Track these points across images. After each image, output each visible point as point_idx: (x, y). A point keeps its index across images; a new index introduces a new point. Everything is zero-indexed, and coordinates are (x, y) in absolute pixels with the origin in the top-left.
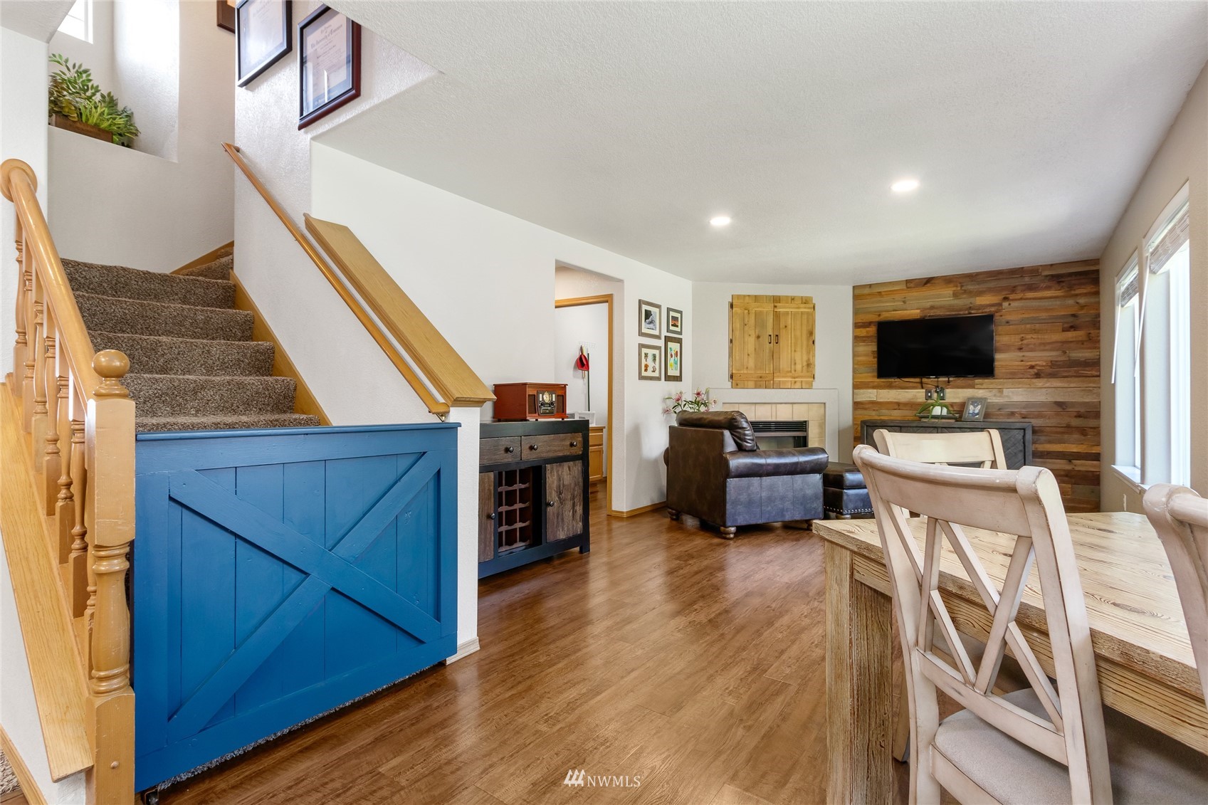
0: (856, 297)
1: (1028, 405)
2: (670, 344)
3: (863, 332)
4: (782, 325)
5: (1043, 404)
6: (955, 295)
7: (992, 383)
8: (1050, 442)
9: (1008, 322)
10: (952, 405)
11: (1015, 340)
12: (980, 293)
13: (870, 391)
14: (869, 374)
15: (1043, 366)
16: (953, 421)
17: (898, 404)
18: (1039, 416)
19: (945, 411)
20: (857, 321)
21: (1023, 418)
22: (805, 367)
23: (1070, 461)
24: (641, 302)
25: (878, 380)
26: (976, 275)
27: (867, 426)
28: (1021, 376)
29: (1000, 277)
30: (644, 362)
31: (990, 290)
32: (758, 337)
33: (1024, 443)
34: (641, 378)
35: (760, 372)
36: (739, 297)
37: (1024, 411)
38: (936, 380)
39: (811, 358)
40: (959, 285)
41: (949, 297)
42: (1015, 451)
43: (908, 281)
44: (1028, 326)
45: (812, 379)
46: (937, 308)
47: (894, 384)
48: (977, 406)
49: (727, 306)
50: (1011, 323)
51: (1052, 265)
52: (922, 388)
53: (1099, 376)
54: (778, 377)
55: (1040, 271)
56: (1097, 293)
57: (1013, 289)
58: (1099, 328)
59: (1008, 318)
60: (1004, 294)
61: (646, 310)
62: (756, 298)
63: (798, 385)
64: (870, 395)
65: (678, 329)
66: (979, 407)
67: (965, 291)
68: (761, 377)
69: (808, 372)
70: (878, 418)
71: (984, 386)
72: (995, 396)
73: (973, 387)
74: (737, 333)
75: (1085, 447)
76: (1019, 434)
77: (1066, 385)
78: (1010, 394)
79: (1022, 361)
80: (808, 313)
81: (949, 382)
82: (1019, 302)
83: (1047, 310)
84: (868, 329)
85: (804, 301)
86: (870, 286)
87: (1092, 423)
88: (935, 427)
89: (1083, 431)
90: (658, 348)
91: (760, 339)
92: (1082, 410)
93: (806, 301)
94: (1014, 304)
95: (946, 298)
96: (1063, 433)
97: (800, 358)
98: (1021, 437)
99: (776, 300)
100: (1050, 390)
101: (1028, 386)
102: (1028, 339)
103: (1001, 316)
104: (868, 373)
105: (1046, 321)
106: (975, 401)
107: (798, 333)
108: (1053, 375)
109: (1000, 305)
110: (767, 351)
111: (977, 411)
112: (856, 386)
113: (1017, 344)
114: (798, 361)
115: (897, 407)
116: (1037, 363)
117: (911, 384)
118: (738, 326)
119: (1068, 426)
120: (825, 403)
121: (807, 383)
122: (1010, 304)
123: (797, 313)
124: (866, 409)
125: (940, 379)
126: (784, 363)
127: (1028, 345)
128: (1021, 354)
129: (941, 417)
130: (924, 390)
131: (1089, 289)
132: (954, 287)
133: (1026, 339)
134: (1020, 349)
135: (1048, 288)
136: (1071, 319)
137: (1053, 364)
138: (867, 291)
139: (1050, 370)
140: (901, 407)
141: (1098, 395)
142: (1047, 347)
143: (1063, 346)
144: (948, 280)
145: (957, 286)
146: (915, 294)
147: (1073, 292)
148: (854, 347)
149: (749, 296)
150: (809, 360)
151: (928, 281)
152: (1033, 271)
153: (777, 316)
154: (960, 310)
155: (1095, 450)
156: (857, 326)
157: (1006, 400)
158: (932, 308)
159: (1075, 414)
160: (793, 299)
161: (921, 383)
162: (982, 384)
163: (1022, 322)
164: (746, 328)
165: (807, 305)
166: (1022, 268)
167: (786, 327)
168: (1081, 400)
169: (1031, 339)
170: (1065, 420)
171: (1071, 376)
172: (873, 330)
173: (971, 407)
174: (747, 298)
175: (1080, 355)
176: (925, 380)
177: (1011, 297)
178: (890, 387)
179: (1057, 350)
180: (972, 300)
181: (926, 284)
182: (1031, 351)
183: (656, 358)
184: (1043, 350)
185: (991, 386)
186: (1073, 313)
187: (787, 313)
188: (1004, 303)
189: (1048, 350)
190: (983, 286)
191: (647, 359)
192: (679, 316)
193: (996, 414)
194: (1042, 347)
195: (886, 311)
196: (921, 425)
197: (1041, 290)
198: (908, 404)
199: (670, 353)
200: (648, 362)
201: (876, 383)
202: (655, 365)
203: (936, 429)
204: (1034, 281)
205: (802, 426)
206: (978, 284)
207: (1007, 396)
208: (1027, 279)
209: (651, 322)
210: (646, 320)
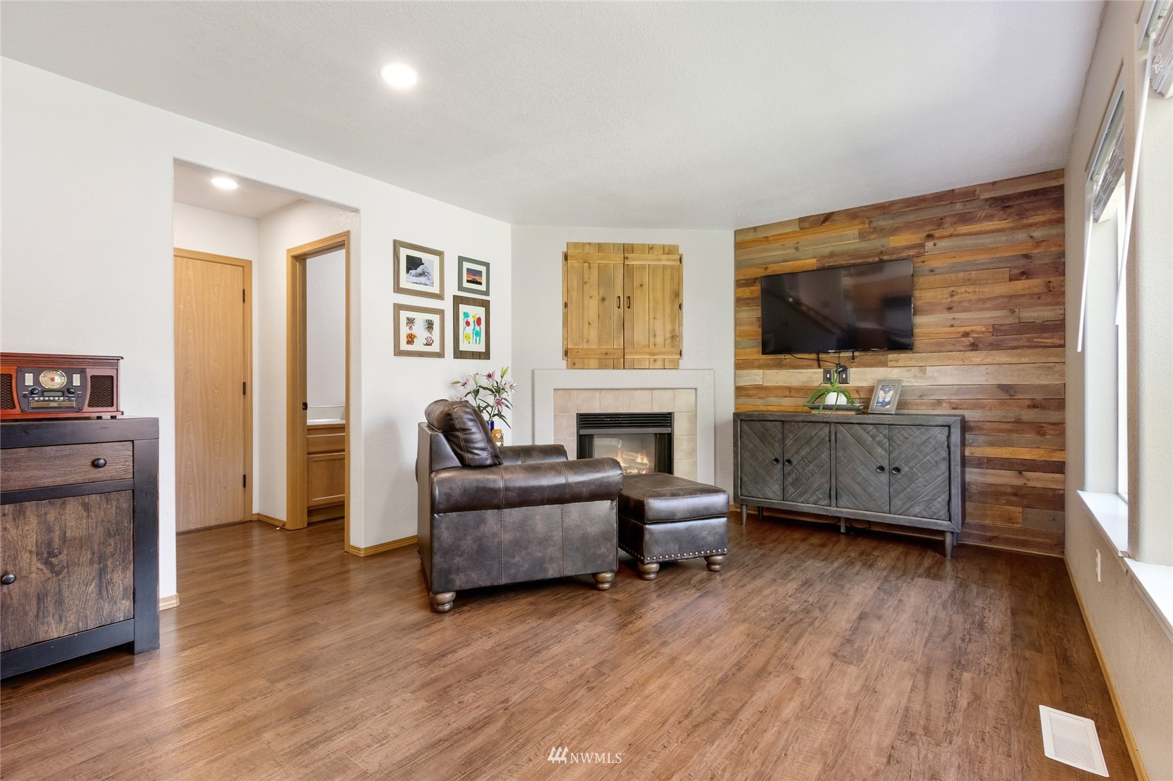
0: (739, 246)
1: (961, 389)
2: (463, 308)
3: (747, 292)
4: (636, 283)
5: (981, 388)
6: (862, 236)
7: (911, 359)
8: (992, 444)
9: (932, 271)
10: (858, 390)
11: (941, 295)
12: (894, 231)
13: (756, 371)
14: (754, 349)
15: (981, 333)
16: (853, 413)
17: (790, 389)
18: (976, 405)
19: (843, 400)
20: (739, 278)
21: (954, 409)
22: (669, 341)
23: (1020, 473)
24: (397, 245)
25: (765, 357)
26: (888, 206)
27: (741, 420)
28: (952, 348)
29: (923, 205)
30: (404, 331)
31: (908, 226)
32: (603, 299)
33: (949, 447)
34: (399, 352)
35: (605, 347)
36: (576, 245)
37: (954, 399)
38: (837, 355)
39: (677, 328)
40: (867, 221)
41: (854, 239)
42: (936, 459)
43: (802, 220)
44: (961, 275)
45: (679, 357)
46: (839, 256)
47: (785, 362)
48: (889, 391)
49: (560, 258)
50: (937, 271)
51: (994, 183)
52: (819, 367)
53: (1063, 346)
54: (631, 353)
55: (977, 193)
56: (1061, 221)
57: (940, 223)
58: (1062, 274)
59: (933, 264)
60: (927, 230)
61: (408, 257)
62: (600, 247)
63: (659, 364)
64: (756, 377)
65: (483, 288)
66: (892, 392)
67: (875, 228)
68: (606, 354)
69: (673, 346)
70: (765, 409)
71: (901, 363)
72: (915, 376)
73: (884, 364)
74: (574, 294)
75: (1042, 452)
76: (941, 435)
77: (1015, 360)
78: (936, 374)
79: (952, 326)
80: (672, 267)
81: (853, 358)
82: (946, 240)
83: (987, 250)
84: (752, 288)
85: (667, 250)
86: (755, 229)
87: (1053, 416)
88: (827, 422)
89: (1039, 429)
90: (441, 312)
91: (606, 302)
92: (1039, 397)
93: (670, 250)
94: (942, 244)
95: (849, 240)
96: (1009, 431)
97: (662, 330)
98: (944, 438)
99: (627, 249)
100: (991, 368)
101: (961, 362)
102: (961, 293)
103: (923, 262)
104: (753, 347)
105: (986, 267)
106: (886, 384)
107: (659, 295)
108: (995, 346)
109: (922, 246)
110: (615, 318)
111: (887, 400)
112: (740, 365)
113: (945, 301)
114: (659, 332)
115: (787, 393)
116: (974, 328)
117: (805, 362)
118: (575, 284)
119: (1018, 421)
120: (696, 389)
121: (671, 361)
122: (935, 245)
123: (656, 267)
124: (749, 396)
125: (843, 354)
126: (639, 334)
127: (960, 302)
128: (950, 316)
129: (839, 408)
130: (821, 370)
131: (1049, 215)
132: (860, 224)
133: (957, 294)
134: (950, 308)
135: (990, 217)
136: (1023, 262)
137: (996, 329)
138: (750, 236)
139: (991, 339)
140: (793, 394)
141: (1063, 374)
142: (988, 305)
143: (1010, 303)
144: (853, 215)
145: (864, 223)
146: (811, 237)
147: (1025, 221)
148: (736, 312)
149: (589, 244)
150: (674, 330)
151: (827, 218)
152: (968, 194)
153: (628, 271)
154: (869, 257)
155: (1056, 457)
156: (739, 284)
157: (930, 382)
158: (832, 255)
159: (1028, 403)
160: (651, 248)
161: (818, 360)
162: (897, 361)
163: (953, 269)
164: (586, 287)
165: (671, 257)
166: (953, 191)
167: (642, 285)
168: (1036, 382)
169: (965, 293)
170: (1012, 414)
171: (1023, 347)
172: (756, 289)
173: (881, 393)
174: (588, 246)
175: (1035, 314)
176: (822, 356)
177: (937, 233)
178: (780, 366)
179: (1003, 308)
180: (884, 241)
181: (824, 222)
182: (965, 311)
183: (434, 326)
184: (982, 310)
185: (910, 363)
186: (1025, 252)
187: (643, 267)
188: (926, 244)
189: (988, 309)
190: (899, 221)
191: (413, 327)
192: (483, 269)
193: (917, 404)
194: (981, 306)
195: (774, 263)
196: (808, 420)
197: (981, 220)
198: (802, 389)
199: (466, 320)
200: (416, 330)
201: (762, 362)
202: (430, 336)
203: (828, 425)
204: (968, 208)
205: (665, 419)
206: (892, 218)
207: (932, 377)
208: (958, 207)
209: (421, 275)
210: (410, 271)
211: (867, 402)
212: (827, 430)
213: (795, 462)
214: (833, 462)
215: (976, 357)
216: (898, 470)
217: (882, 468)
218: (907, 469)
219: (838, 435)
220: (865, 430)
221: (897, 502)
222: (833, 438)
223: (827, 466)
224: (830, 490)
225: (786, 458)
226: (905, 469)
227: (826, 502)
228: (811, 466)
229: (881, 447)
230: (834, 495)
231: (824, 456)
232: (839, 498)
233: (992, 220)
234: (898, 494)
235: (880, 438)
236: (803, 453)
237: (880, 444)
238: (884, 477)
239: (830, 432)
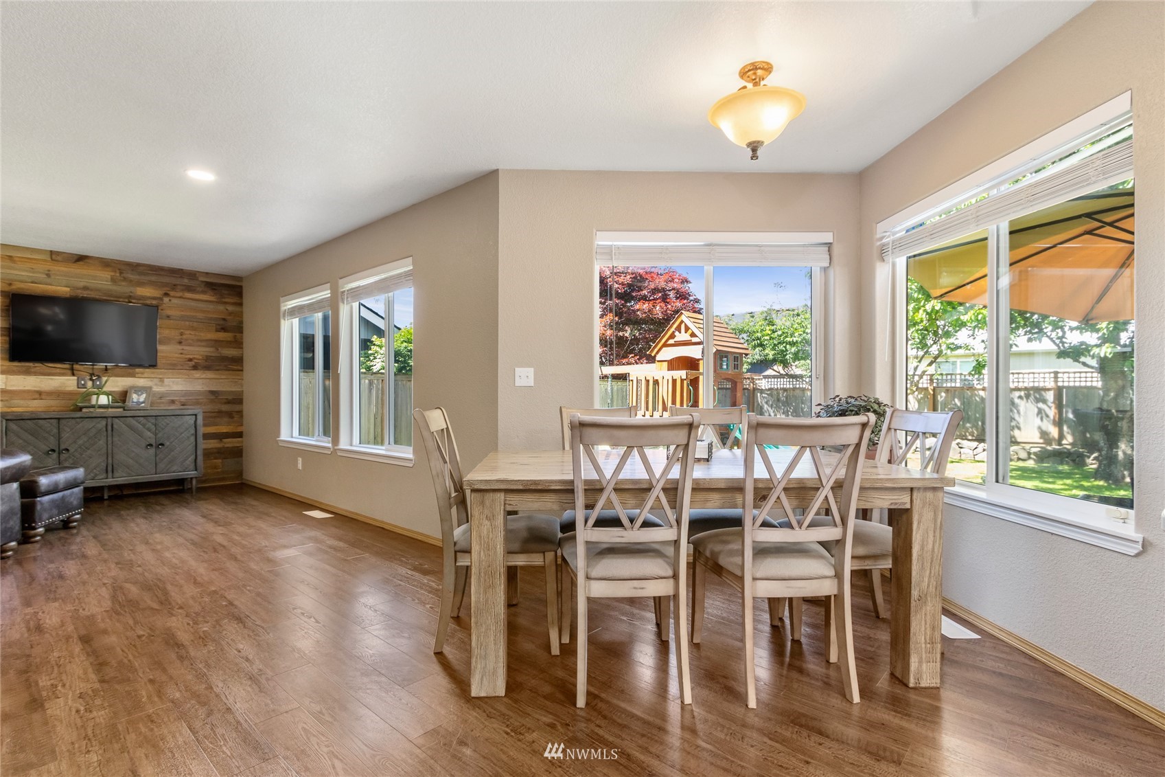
1: (187, 393)
5: (199, 393)
6: (113, 280)
7: (153, 373)
8: (207, 425)
9: (168, 317)
10: (114, 393)
11: (175, 334)
12: (141, 284)
15: (199, 359)
16: (120, 409)
17: (39, 393)
23: (221, 440)
26: (137, 265)
27: (7, 420)
28: (181, 368)
29: (162, 273)
31: (151, 283)
33: (195, 428)
37: (183, 399)
38: (92, 366)
40: (118, 271)
41: (107, 281)
42: (187, 435)
43: (52, 253)
44: (187, 323)
46: (92, 290)
48: (141, 394)
50: (172, 318)
51: (205, 273)
52: (73, 375)
53: (242, 370)
55: (197, 276)
56: (241, 304)
57: (174, 287)
58: (242, 332)
59: (169, 312)
60: (165, 290)
66: (144, 395)
67: (125, 278)
71: (146, 375)
72: (156, 385)
73: (133, 375)
75: (232, 427)
76: (191, 420)
77: (218, 377)
78: (171, 384)
79: (182, 354)
82: (179, 299)
83: (204, 312)
87: (237, 408)
88: (105, 417)
89: (230, 415)
92: (230, 398)
94: (175, 301)
95: (102, 281)
96: (215, 417)
98: (193, 422)
100: (205, 381)
101: (187, 377)
103: (162, 310)
105: (202, 321)
106: (139, 390)
108: (207, 368)
109: (161, 299)
111: (141, 400)
113: (176, 337)
115: (36, 396)
116: (195, 356)
117: (58, 371)
119: (220, 412)
122: (170, 300)
125: (96, 366)
127: (186, 340)
128: (180, 347)
130: (76, 378)
131: (235, 300)
132: (112, 271)
133: (185, 334)
134: (180, 343)
135: (203, 292)
136: (222, 322)
137: (207, 358)
139: (205, 364)
140: (43, 396)
141: (242, 386)
142: (203, 344)
143: (217, 343)
144: (106, 263)
145: (115, 272)
146: (63, 269)
147: (224, 300)
151: (81, 259)
152: (192, 275)
154: (120, 297)
155: (239, 430)
157: (167, 389)
158: (85, 288)
159: (225, 401)
161: (72, 369)
162: (142, 373)
163: (183, 318)
166: (182, 270)
168: (229, 389)
169: (188, 334)
170: (217, 407)
171: (221, 370)
173: (135, 396)
175: (227, 352)
176: (76, 367)
177: (172, 293)
178: (25, 372)
179: (212, 347)
180: (132, 289)
181: (76, 260)
182: (189, 345)
184: (200, 346)
185: (153, 376)
186: (223, 317)
188: (165, 299)
189: (203, 346)
190: (144, 278)
193: (157, 403)
194: (199, 343)
195: (20, 282)
196: (86, 416)
197: (198, 292)
198: (53, 392)
203: (105, 419)
204: (192, 283)
206: (138, 274)
207: (169, 386)
208: (186, 281)
211: (125, 401)
212: (104, 423)
213: (72, 450)
214: (110, 446)
215: (197, 374)
216: (162, 445)
217: (151, 445)
218: (168, 443)
219: (115, 426)
220: (137, 421)
221: (161, 466)
222: (109, 428)
223: (105, 449)
224: (107, 467)
225: (62, 448)
227: (104, 476)
228: (89, 451)
229: (150, 431)
230: (110, 469)
231: (102, 442)
232: (115, 471)
233: (205, 295)
234: (162, 460)
235: (149, 425)
236: (80, 442)
237: (149, 430)
238: (152, 451)
239: (107, 425)
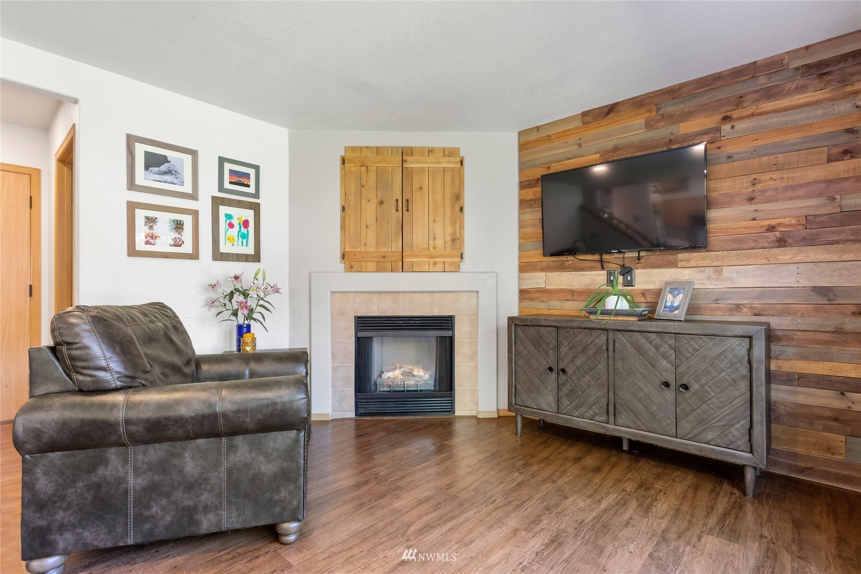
0: (522, 147)
1: (764, 292)
2: (223, 210)
3: (529, 194)
4: (416, 186)
5: (790, 291)
6: (649, 125)
7: (704, 259)
8: (803, 357)
9: (729, 157)
10: (644, 293)
11: (741, 185)
12: (685, 116)
13: (538, 274)
14: (537, 252)
15: (792, 226)
16: (636, 319)
17: (572, 292)
18: (784, 311)
19: (624, 305)
20: (522, 180)
21: (756, 315)
22: (449, 244)
23: (843, 394)
24: (131, 140)
25: (547, 259)
26: (678, 89)
27: (515, 325)
28: (753, 245)
29: (718, 84)
30: (142, 230)
31: (702, 109)
32: (381, 203)
33: (750, 362)
34: (132, 252)
35: (383, 250)
36: (353, 149)
37: (757, 303)
38: (622, 256)
39: (458, 231)
40: (654, 108)
41: (639, 129)
42: (734, 376)
43: (585, 114)
44: (765, 159)
45: (459, 260)
46: (622, 149)
47: (567, 263)
48: (677, 295)
49: (338, 162)
50: (735, 157)
51: (808, 48)
52: (603, 268)
54: (410, 256)
55: (785, 62)
57: (739, 101)
59: (729, 149)
60: (724, 111)
61: (148, 155)
62: (378, 150)
63: (439, 267)
64: (538, 280)
65: (252, 190)
66: (681, 296)
67: (663, 115)
68: (384, 257)
69: (453, 249)
70: (547, 312)
71: (693, 263)
72: (709, 278)
73: (673, 265)
74: (352, 198)
76: (740, 348)
77: (835, 257)
78: (734, 275)
79: (754, 219)
80: (452, 169)
81: (639, 258)
82: (747, 120)
83: (799, 128)
84: (535, 189)
85: (447, 153)
86: (538, 128)
88: (604, 329)
90: (195, 214)
91: (384, 205)
93: (450, 153)
94: (740, 126)
95: (633, 130)
96: (829, 343)
97: (442, 232)
98: (744, 352)
99: (405, 153)
100: (803, 267)
101: (766, 261)
102: (765, 181)
103: (719, 148)
104: (536, 249)
105: (797, 147)
106: (674, 287)
107: (439, 197)
108: (809, 241)
109: (718, 130)
110: (394, 221)
111: (676, 304)
112: (524, 268)
113: (744, 191)
114: (439, 235)
115: (570, 297)
116: (781, 220)
117: (588, 264)
118: (353, 188)
120: (477, 292)
121: (452, 264)
122: (733, 127)
123: (435, 170)
124: (532, 299)
125: (628, 255)
126: (419, 236)
127: (764, 191)
128: (752, 207)
129: (618, 313)
130: (605, 272)
132: (646, 112)
133: (760, 182)
134: (751, 199)
135: (801, 89)
137: (809, 221)
138: (534, 136)
139: (804, 233)
140: (575, 297)
142: (800, 192)
143: (830, 188)
144: (638, 103)
145: (651, 111)
146: (594, 131)
147: (848, 89)
148: (520, 214)
149: (367, 147)
150: (455, 232)
151: (611, 110)
152: (774, 65)
153: (406, 174)
154: (657, 147)
156: (523, 185)
157: (728, 284)
158: (615, 148)
159: (853, 309)
160: (431, 151)
161: (601, 261)
162: (688, 261)
163: (756, 153)
164: (364, 190)
165: (451, 159)
166: (754, 61)
167: (421, 188)
169: (768, 181)
170: (833, 322)
172: (537, 190)
173: (669, 297)
174: (365, 150)
176: (606, 257)
177: (735, 114)
178: (562, 268)
179: (818, 197)
180: (673, 128)
181: (608, 113)
182: (770, 201)
183: (185, 227)
184: (791, 199)
186: (848, 127)
187: (422, 170)
188: (723, 127)
189: (799, 197)
190: (691, 105)
191: (155, 227)
192: (252, 172)
193: (712, 309)
194: (790, 194)
195: (557, 161)
196: (584, 326)
197: (789, 93)
198: (584, 292)
199: (228, 222)
200: (157, 229)
201: (544, 264)
202: (179, 236)
203: (606, 332)
204: (775, 80)
205: (445, 323)
206: (682, 102)
207: (729, 279)
208: (762, 81)
209: (165, 173)
210: (150, 169)
211: (653, 307)
212: (604, 338)
213: (570, 372)
214: (611, 374)
215: (785, 254)
216: (686, 387)
217: (667, 384)
218: (696, 386)
219: (617, 344)
220: (647, 339)
221: (685, 425)
222: (611, 346)
223: (604, 377)
224: (608, 405)
225: (561, 367)
226: (695, 387)
227: (603, 418)
228: (587, 377)
229: (666, 359)
230: (612, 410)
231: (601, 366)
232: (618, 416)
233: (804, 92)
234: (687, 415)
235: (665, 348)
236: (578, 362)
237: (665, 356)
238: (670, 394)
239: (607, 340)
